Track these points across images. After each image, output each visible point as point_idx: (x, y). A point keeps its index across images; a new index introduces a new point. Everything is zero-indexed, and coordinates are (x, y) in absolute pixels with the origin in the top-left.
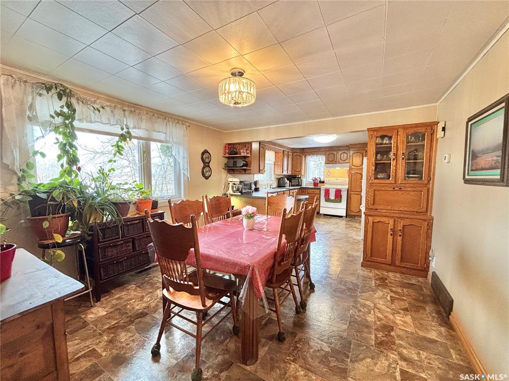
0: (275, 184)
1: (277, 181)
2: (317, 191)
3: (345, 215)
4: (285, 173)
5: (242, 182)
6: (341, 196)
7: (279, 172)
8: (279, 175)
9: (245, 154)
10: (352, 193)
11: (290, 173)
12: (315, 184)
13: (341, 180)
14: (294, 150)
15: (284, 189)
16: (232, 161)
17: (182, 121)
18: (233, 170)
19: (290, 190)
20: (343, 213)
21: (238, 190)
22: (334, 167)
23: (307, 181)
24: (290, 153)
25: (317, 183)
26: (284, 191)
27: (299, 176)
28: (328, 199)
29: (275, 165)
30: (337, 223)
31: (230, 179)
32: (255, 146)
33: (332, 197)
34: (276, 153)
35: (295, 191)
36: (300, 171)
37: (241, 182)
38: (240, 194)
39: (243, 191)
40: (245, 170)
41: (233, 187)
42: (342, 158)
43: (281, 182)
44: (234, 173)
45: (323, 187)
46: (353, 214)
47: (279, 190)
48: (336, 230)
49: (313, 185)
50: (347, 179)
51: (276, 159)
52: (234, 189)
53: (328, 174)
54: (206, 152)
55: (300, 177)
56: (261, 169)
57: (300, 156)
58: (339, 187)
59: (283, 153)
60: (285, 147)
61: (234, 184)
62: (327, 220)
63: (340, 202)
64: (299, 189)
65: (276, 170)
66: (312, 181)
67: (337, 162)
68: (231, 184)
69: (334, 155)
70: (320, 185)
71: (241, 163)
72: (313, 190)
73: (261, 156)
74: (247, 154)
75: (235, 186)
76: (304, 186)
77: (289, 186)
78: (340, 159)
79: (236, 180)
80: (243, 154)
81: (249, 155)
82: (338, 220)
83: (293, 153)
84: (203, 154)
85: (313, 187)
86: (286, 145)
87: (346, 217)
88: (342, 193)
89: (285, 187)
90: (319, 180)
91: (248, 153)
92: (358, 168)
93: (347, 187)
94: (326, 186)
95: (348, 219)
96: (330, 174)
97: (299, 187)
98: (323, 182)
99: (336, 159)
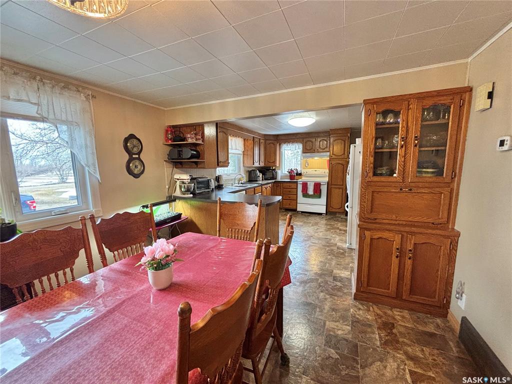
0: (245, 179)
1: (248, 174)
2: (293, 186)
3: (325, 212)
4: (257, 165)
5: (195, 179)
6: (320, 190)
7: (249, 163)
8: (250, 167)
9: (194, 141)
10: (332, 186)
11: (262, 165)
12: (292, 177)
14: (266, 137)
15: (256, 185)
16: (176, 150)
18: (181, 163)
19: (262, 185)
20: (323, 210)
21: (188, 190)
22: (313, 157)
23: (282, 173)
24: (261, 141)
25: (294, 175)
26: (254, 188)
27: (274, 168)
28: (305, 194)
30: (316, 224)
31: (176, 176)
32: (210, 131)
33: (311, 191)
35: (268, 185)
36: (274, 162)
37: (192, 179)
38: (192, 195)
39: (197, 192)
40: (196, 163)
41: (181, 187)
42: (321, 147)
43: (253, 176)
44: (182, 167)
45: (301, 181)
46: (334, 210)
47: (249, 186)
48: (316, 234)
49: (289, 177)
50: (327, 171)
51: (245, 148)
52: (183, 190)
53: (306, 165)
54: (132, 136)
56: (220, 160)
57: (274, 144)
58: (318, 180)
59: (253, 140)
60: (255, 132)
61: (183, 183)
62: (305, 219)
63: (320, 197)
64: (274, 183)
65: (245, 162)
66: (288, 173)
68: (178, 183)
69: (312, 142)
70: (296, 177)
71: (188, 153)
72: (288, 184)
73: (221, 144)
74: (196, 140)
75: (183, 185)
76: (279, 179)
77: (263, 180)
78: (320, 147)
79: (186, 177)
80: (190, 141)
81: (200, 142)
82: (317, 218)
83: (266, 140)
84: (126, 140)
85: (289, 180)
90: (295, 172)
91: (199, 139)
93: (327, 179)
95: (328, 217)
96: (308, 164)
97: (274, 181)
98: (300, 174)
99: (314, 147)
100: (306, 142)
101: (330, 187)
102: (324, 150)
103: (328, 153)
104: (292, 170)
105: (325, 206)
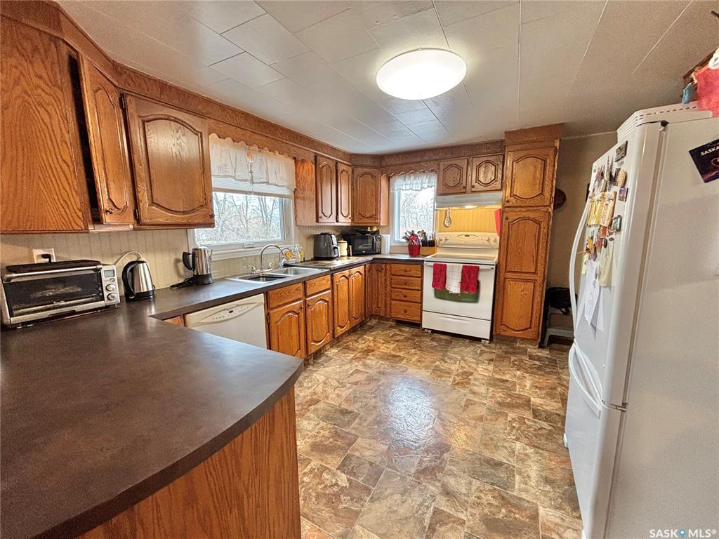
3: (488, 338)
4: (328, 221)
7: (307, 218)
11: (345, 221)
12: (413, 250)
13: (478, 238)
14: (355, 160)
20: (483, 331)
22: (460, 204)
25: (419, 245)
27: (375, 229)
28: (441, 292)
29: (296, 198)
33: (454, 286)
34: (296, 162)
36: (375, 216)
42: (482, 179)
45: (430, 259)
51: (298, 183)
53: (445, 222)
55: (377, 232)
59: (316, 162)
64: (372, 262)
65: (301, 215)
66: (404, 240)
67: (468, 188)
69: (460, 168)
76: (386, 254)
77: (349, 255)
78: (478, 180)
82: (468, 350)
83: (354, 166)
85: (407, 257)
87: (492, 340)
88: (481, 277)
89: (334, 258)
90: (421, 238)
92: (528, 203)
94: (439, 255)
96: (450, 221)
97: (370, 258)
99: (464, 181)
100: (445, 170)
101: (502, 276)
102: (488, 187)
103: (500, 195)
104: (413, 234)
105: (490, 322)
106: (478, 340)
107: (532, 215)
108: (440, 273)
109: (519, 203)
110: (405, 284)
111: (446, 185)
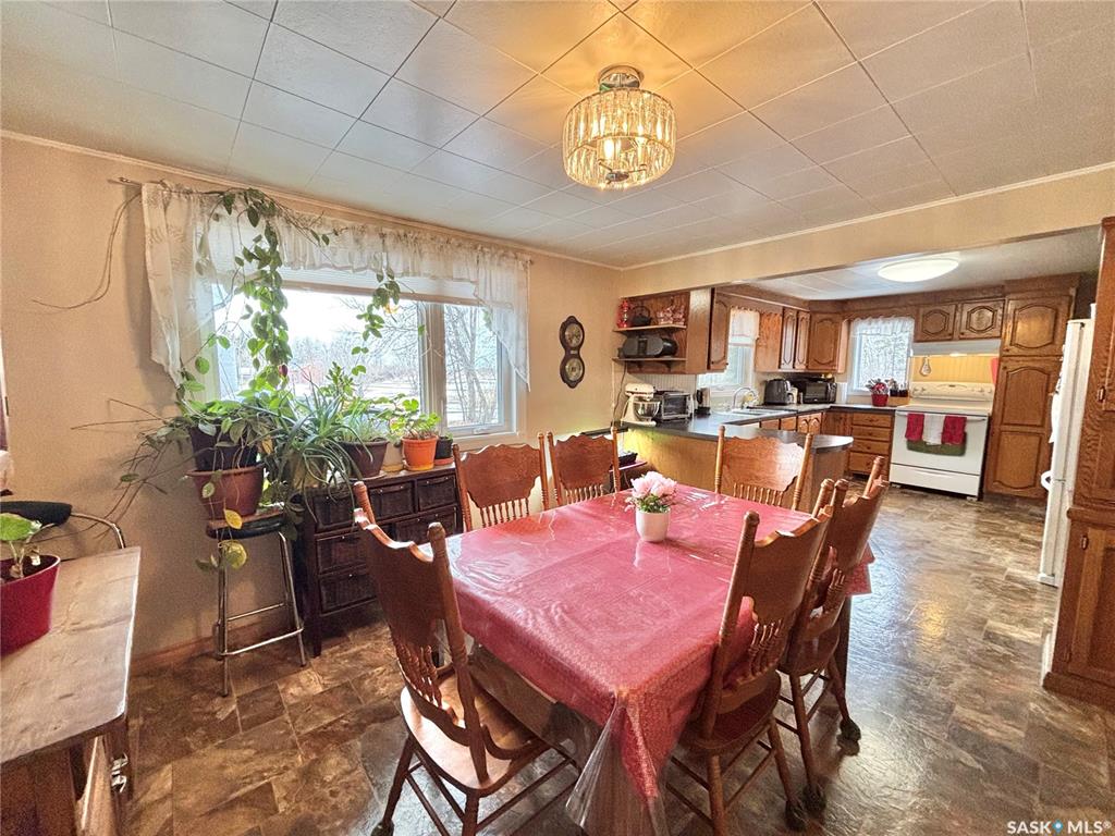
0: (756, 398)
1: (763, 388)
2: (883, 420)
3: (976, 494)
4: (787, 368)
5: (661, 393)
6: (964, 435)
7: (769, 366)
8: (769, 374)
9: (670, 324)
10: (1005, 427)
11: (800, 368)
12: (878, 399)
13: (965, 388)
14: (815, 307)
15: (783, 413)
16: (635, 340)
17: (516, 251)
18: (640, 364)
19: (799, 413)
20: (971, 486)
21: (649, 413)
22: (947, 352)
23: (851, 389)
24: (802, 315)
25: (884, 397)
26: (780, 418)
27: (830, 376)
28: (916, 442)
29: (757, 346)
30: (945, 517)
31: (630, 387)
32: (699, 301)
33: (933, 435)
34: (761, 315)
35: (814, 416)
36: (832, 363)
37: (657, 393)
38: (654, 423)
39: (664, 417)
40: (668, 364)
41: (636, 407)
42: (974, 325)
43: (775, 393)
44: (641, 372)
45: (902, 409)
46: (1003, 491)
47: (767, 413)
48: (942, 539)
49: (870, 400)
50: (990, 387)
51: (760, 332)
52: (640, 411)
53: (924, 372)
54: (572, 321)
55: (832, 380)
56: (712, 360)
57: (833, 322)
58: (958, 409)
59: (783, 315)
60: (788, 297)
61: (641, 399)
62: (911, 504)
63: (962, 452)
64: (829, 410)
65: (760, 362)
66: (867, 389)
67: (955, 336)
68: (632, 399)
69: (945, 314)
70: (892, 400)
71: (657, 346)
72: (867, 416)
73: (716, 324)
74: (674, 322)
75: (641, 403)
76: (842, 401)
77: (799, 403)
78: (969, 327)
79: (647, 389)
80: (663, 324)
81: (680, 325)
82: (949, 506)
83: (812, 313)
84: (564, 327)
85: (870, 407)
86: (792, 295)
87: (980, 497)
88: (969, 428)
89: (784, 404)
90: (890, 387)
91: (679, 320)
92: (1033, 352)
93: (988, 409)
94: (913, 405)
95: (985, 506)
96: (929, 370)
97: (828, 406)
98: (904, 394)
99: (951, 328)
100: (925, 316)
101: (996, 428)
102: (982, 334)
103: (998, 343)
104: (879, 383)
105: (978, 478)
106: (963, 496)
107: (1037, 365)
108: (916, 423)
109: (1022, 352)
110: (870, 435)
111: (927, 332)
